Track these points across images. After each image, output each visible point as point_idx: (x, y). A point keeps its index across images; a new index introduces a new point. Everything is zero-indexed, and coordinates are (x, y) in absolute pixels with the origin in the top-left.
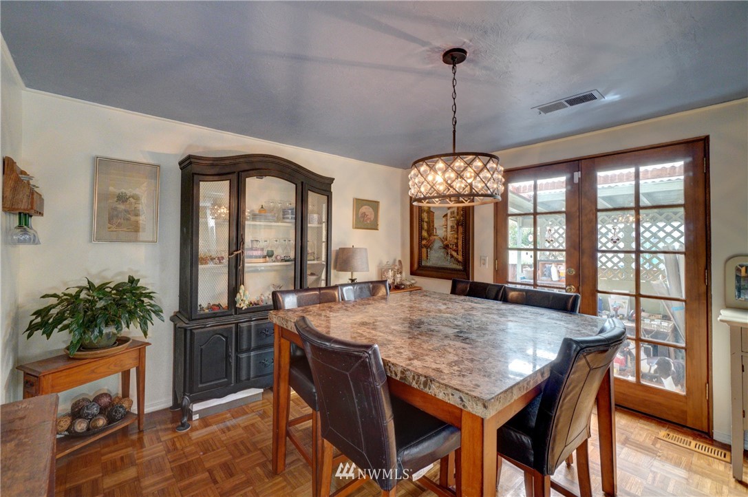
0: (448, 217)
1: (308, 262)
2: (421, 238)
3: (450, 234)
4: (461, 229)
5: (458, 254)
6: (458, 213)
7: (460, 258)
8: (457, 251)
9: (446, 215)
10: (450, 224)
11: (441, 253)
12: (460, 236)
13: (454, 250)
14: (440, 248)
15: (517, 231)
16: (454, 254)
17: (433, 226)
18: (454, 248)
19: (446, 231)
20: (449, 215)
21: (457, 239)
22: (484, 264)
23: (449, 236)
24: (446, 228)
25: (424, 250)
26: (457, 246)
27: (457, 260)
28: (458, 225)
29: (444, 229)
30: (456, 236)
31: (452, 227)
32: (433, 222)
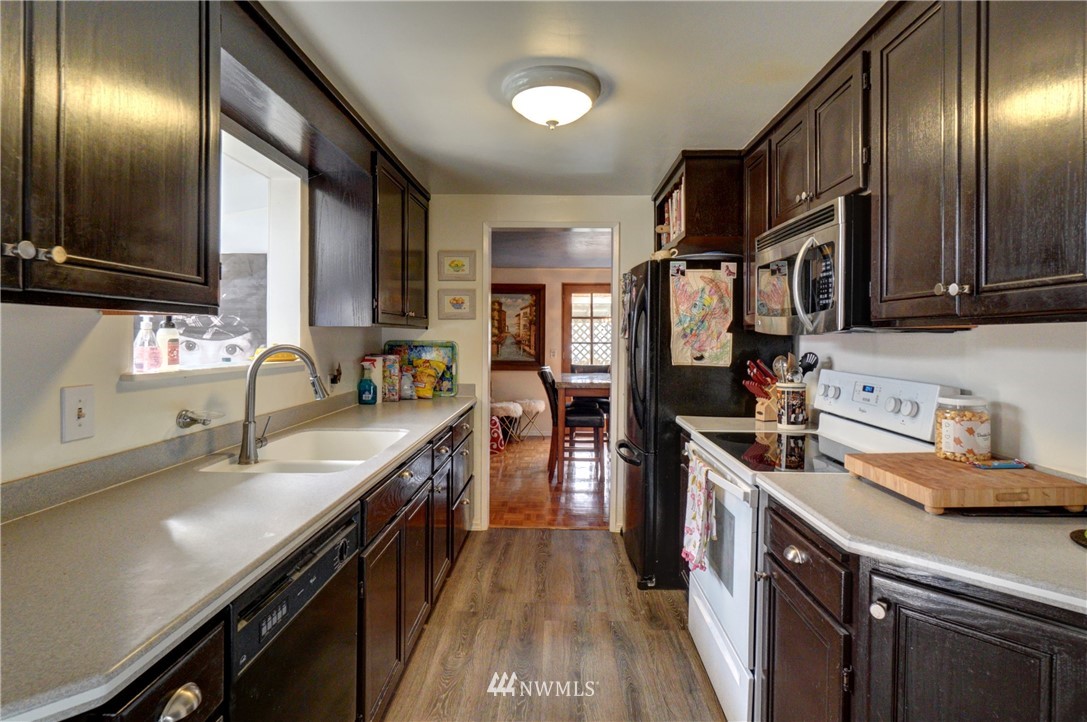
0: (521, 317)
3: (522, 332)
4: (533, 328)
5: (530, 348)
6: (530, 314)
7: (533, 352)
8: (529, 346)
9: (519, 315)
10: (522, 322)
11: (514, 348)
12: (533, 334)
14: (512, 344)
15: (579, 330)
16: (527, 349)
17: (505, 324)
18: (527, 343)
19: (519, 329)
20: (522, 315)
21: (530, 335)
24: (519, 326)
26: (529, 341)
27: (529, 354)
28: (530, 324)
29: (517, 327)
30: (528, 333)
31: (525, 326)
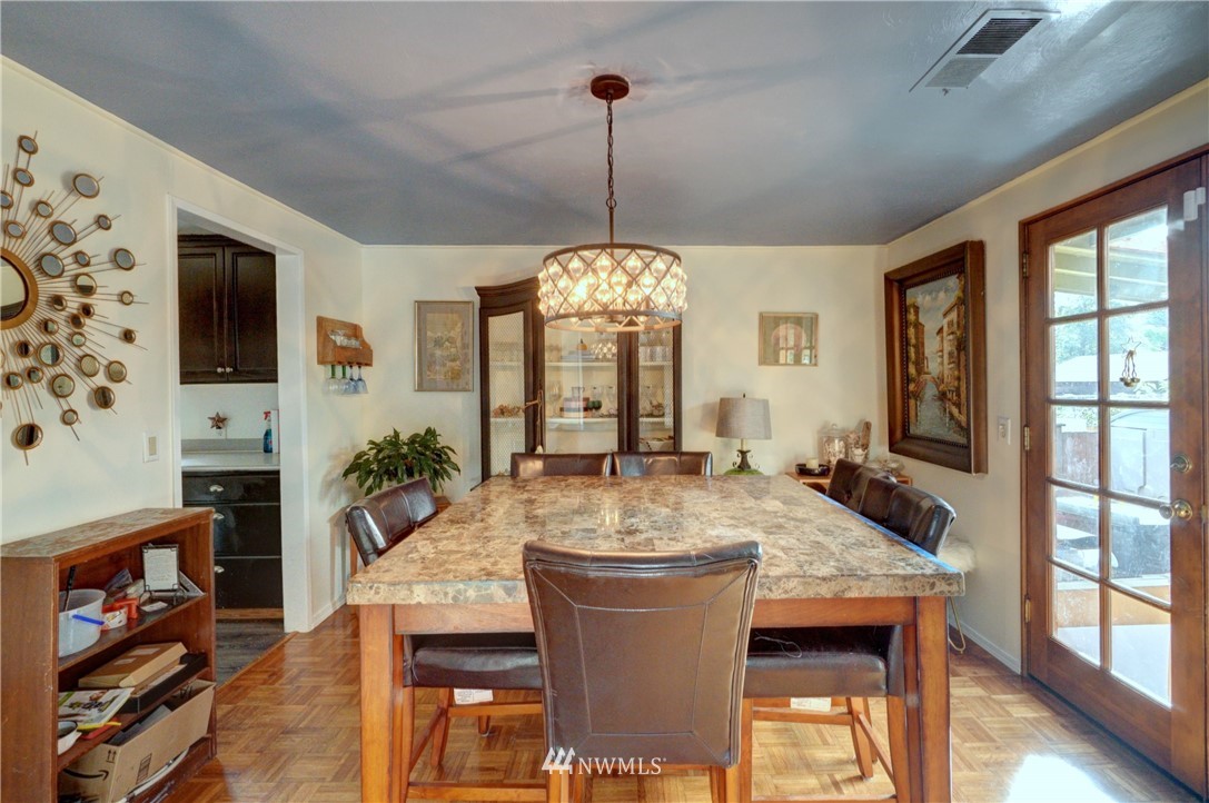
0: (945, 334)
1: (641, 419)
2: (907, 379)
3: (947, 370)
5: (960, 412)
6: (958, 323)
7: (963, 419)
8: (958, 405)
9: (941, 331)
10: (947, 347)
11: (936, 409)
13: (954, 404)
14: (934, 398)
16: (955, 411)
17: (923, 354)
18: (955, 398)
19: (942, 363)
20: (945, 329)
21: (959, 379)
22: (1004, 436)
23: (946, 372)
24: (942, 357)
25: (912, 402)
26: (959, 395)
28: (957, 349)
29: (939, 360)
30: (956, 373)
31: (950, 354)
32: (923, 344)
